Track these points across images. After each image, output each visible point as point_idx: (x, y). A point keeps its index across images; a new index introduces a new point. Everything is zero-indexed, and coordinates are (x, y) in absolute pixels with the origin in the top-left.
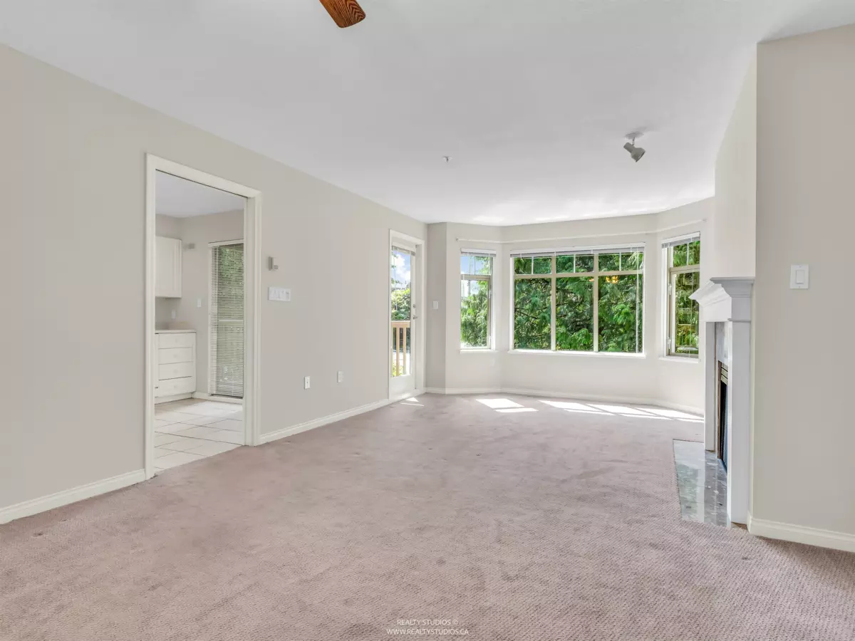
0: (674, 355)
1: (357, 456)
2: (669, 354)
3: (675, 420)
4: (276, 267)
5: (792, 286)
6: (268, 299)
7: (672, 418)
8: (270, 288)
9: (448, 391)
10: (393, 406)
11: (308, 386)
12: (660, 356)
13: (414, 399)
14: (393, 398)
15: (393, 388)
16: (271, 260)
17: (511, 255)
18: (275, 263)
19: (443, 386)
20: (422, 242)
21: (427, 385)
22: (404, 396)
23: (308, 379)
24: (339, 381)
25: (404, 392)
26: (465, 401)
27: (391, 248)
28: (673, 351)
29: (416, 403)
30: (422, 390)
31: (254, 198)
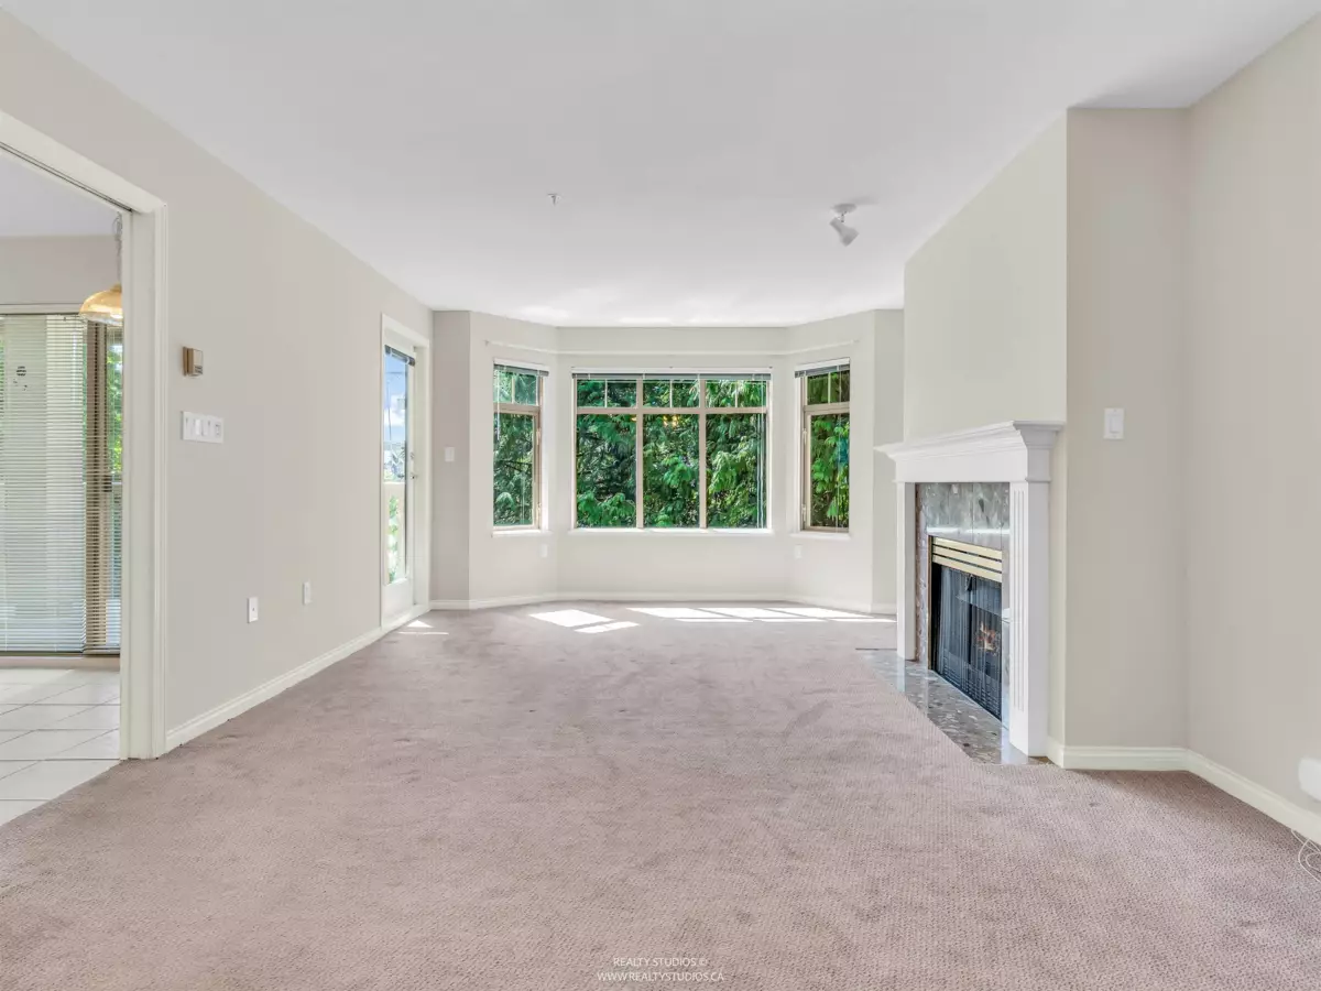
0: (809, 530)
1: (408, 744)
2: (804, 528)
3: (829, 623)
4: (199, 370)
5: (1108, 435)
6: (182, 437)
7: (824, 618)
8: (186, 414)
9: (473, 604)
10: (392, 638)
11: (253, 617)
12: (792, 532)
13: (418, 624)
14: (388, 625)
15: (388, 605)
16: (187, 355)
17: (574, 375)
18: (196, 362)
19: (465, 596)
20: (425, 343)
21: (434, 596)
22: (402, 620)
23: (254, 602)
24: (307, 601)
25: (400, 612)
26: (510, 619)
27: (384, 349)
28: (809, 523)
29: (427, 630)
30: (425, 606)
31: (153, 214)
